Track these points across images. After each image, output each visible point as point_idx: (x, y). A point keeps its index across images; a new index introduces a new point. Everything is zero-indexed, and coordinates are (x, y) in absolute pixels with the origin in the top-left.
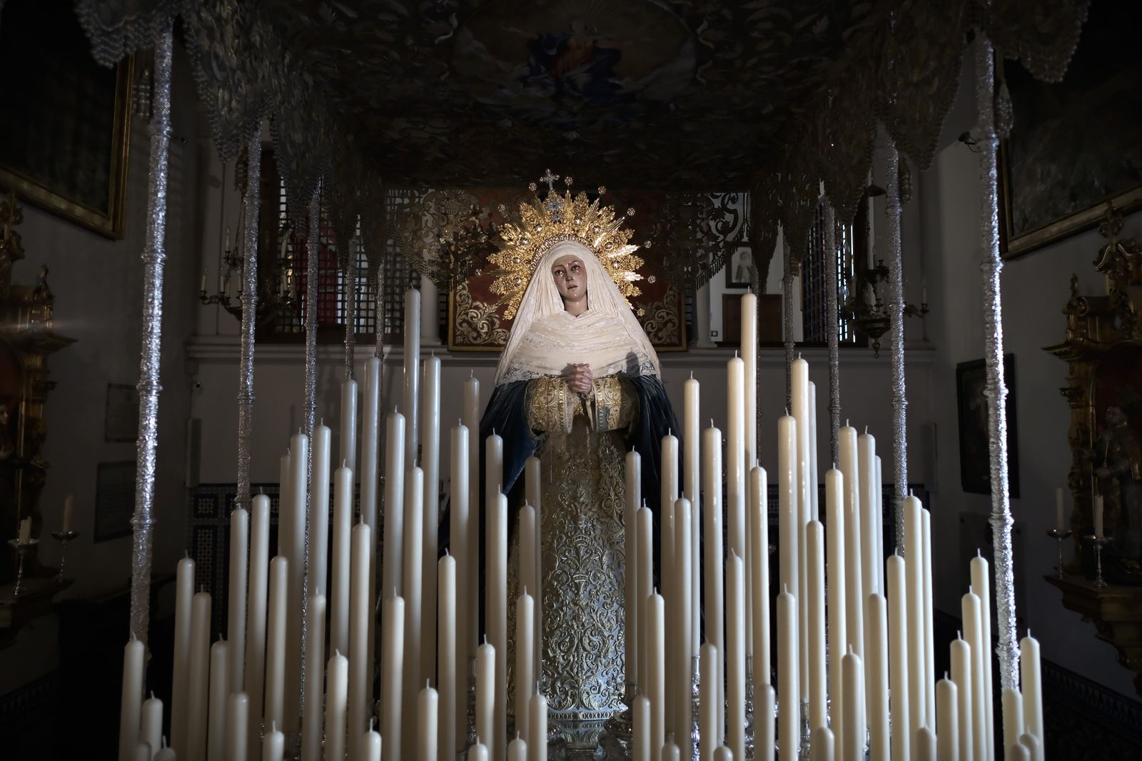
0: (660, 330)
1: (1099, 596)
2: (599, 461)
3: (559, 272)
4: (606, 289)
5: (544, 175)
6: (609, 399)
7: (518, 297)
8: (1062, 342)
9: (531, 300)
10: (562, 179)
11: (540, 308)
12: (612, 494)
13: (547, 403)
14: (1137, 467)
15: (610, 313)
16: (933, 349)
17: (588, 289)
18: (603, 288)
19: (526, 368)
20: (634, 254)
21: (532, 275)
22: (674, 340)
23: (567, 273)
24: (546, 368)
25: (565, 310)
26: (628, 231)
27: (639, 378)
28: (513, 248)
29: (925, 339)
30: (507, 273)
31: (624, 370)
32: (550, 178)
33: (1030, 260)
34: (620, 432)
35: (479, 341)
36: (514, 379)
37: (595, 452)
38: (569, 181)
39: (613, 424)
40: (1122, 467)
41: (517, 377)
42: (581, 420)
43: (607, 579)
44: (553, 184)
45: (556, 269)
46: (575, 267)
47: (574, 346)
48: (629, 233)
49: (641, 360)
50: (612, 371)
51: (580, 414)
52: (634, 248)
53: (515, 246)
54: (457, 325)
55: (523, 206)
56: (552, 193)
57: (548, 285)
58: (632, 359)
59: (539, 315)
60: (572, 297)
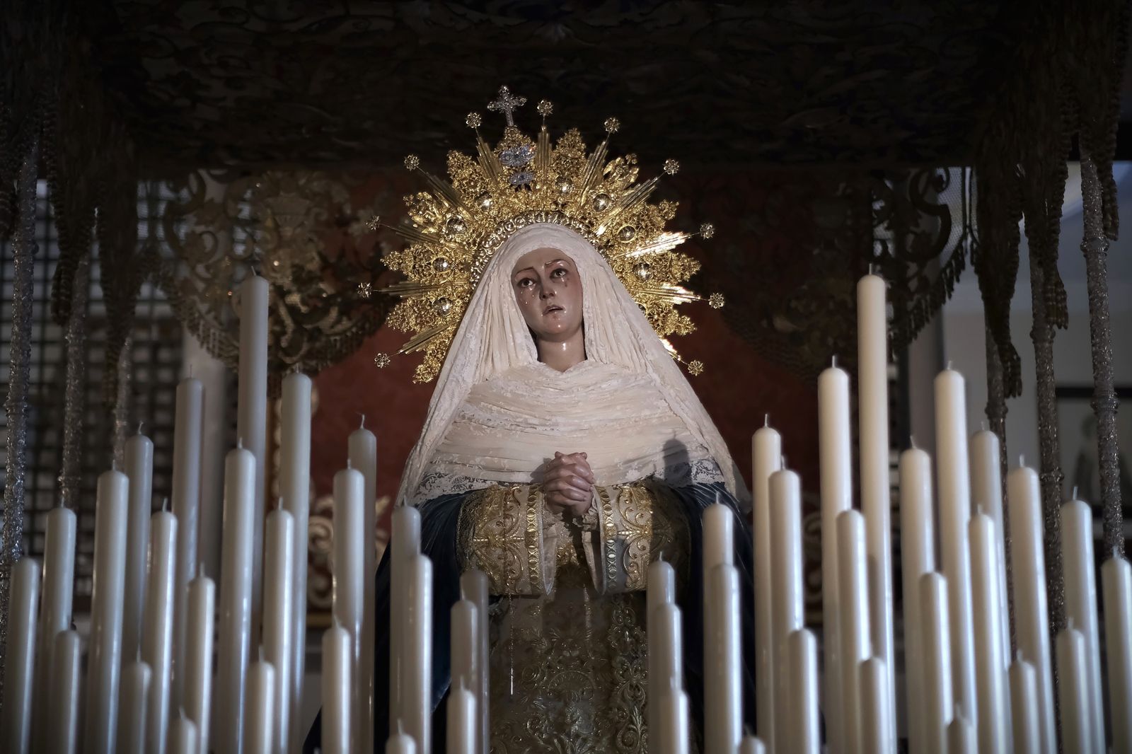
2: (610, 655)
3: (526, 281)
4: (621, 317)
5: (496, 97)
6: (628, 524)
7: (443, 337)
9: (470, 341)
10: (532, 104)
11: (488, 355)
12: (638, 720)
13: (503, 534)
15: (631, 365)
17: (586, 315)
18: (616, 314)
19: (460, 472)
20: (679, 249)
21: (472, 293)
23: (541, 282)
24: (500, 470)
25: (540, 359)
26: (665, 205)
27: (691, 487)
28: (434, 240)
30: (422, 289)
31: (660, 474)
32: (508, 103)
36: (437, 493)
37: (602, 636)
38: (544, 107)
39: (637, 576)
41: (444, 487)
42: (572, 573)
44: (513, 114)
45: (521, 276)
46: (559, 271)
47: (557, 424)
48: (669, 209)
49: (695, 456)
50: (633, 475)
51: (570, 564)
52: (679, 238)
53: (439, 235)
55: (455, 158)
56: (512, 133)
57: (505, 310)
58: (675, 453)
59: (487, 369)
60: (550, 330)
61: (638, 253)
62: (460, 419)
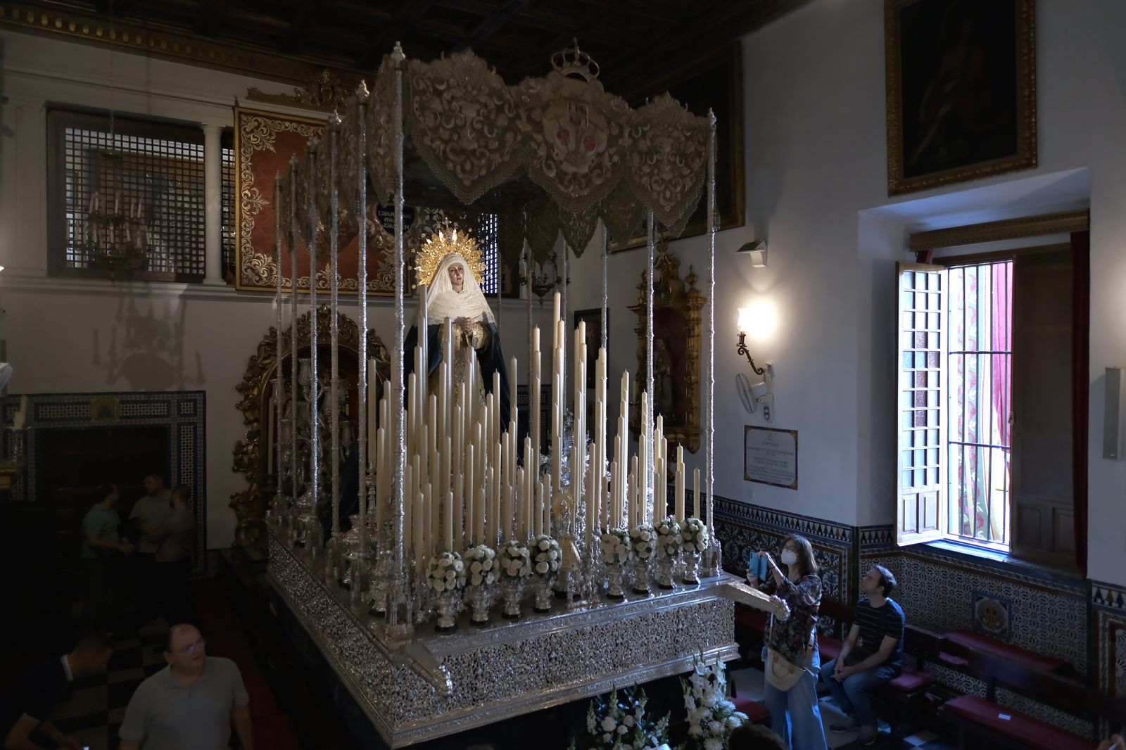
3: (452, 270)
5: (444, 220)
6: (478, 333)
9: (436, 284)
11: (441, 288)
14: (669, 370)
15: (473, 291)
17: (464, 280)
18: (470, 278)
19: (437, 318)
21: (437, 271)
23: (455, 272)
25: (452, 290)
27: (488, 324)
28: (427, 256)
30: (424, 269)
31: (481, 321)
32: (447, 222)
33: (620, 256)
34: (480, 350)
35: (260, 283)
38: (455, 224)
39: (479, 346)
40: (663, 369)
41: (434, 321)
44: (448, 225)
46: (459, 269)
47: (460, 308)
49: (488, 315)
50: (477, 321)
54: (243, 270)
55: (434, 235)
56: (448, 229)
57: (446, 277)
58: (484, 315)
59: (440, 291)
60: (457, 283)
62: (434, 303)
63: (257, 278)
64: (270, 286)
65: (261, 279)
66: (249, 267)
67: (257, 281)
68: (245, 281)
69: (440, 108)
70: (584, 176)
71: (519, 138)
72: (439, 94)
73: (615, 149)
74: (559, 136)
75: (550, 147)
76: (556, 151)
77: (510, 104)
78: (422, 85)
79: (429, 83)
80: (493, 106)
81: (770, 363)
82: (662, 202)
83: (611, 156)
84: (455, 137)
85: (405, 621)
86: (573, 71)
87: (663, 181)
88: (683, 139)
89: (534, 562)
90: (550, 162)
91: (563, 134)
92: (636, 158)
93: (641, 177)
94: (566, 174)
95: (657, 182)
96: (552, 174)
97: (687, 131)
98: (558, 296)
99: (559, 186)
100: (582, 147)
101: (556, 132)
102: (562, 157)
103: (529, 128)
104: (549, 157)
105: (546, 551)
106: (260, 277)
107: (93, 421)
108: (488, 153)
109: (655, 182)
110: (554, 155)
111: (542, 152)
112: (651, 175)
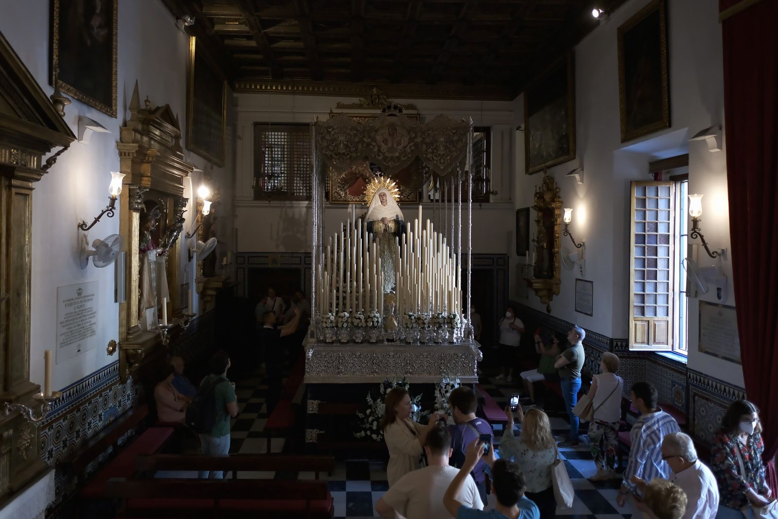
0: (409, 195)
1: (532, 281)
2: (389, 239)
3: (380, 196)
4: (391, 200)
5: (377, 172)
6: (392, 225)
8: (533, 206)
9: (374, 202)
11: (376, 204)
13: (378, 226)
14: (545, 244)
15: (392, 205)
16: (512, 203)
17: (387, 199)
19: (373, 218)
20: (398, 191)
21: (374, 196)
22: (415, 200)
23: (382, 197)
24: (377, 218)
25: (382, 204)
27: (399, 220)
29: (510, 199)
30: (368, 195)
31: (395, 219)
33: (534, 175)
34: (394, 233)
37: (389, 237)
39: (393, 231)
41: (371, 220)
42: (385, 230)
43: (391, 265)
46: (384, 195)
47: (384, 213)
48: (397, 186)
49: (399, 216)
50: (392, 219)
52: (398, 189)
53: (370, 189)
54: (333, 193)
55: (372, 180)
56: (379, 177)
57: (378, 199)
58: (397, 216)
59: (375, 206)
60: (383, 201)
61: (393, 191)
63: (340, 197)
64: (346, 201)
65: (341, 197)
66: (336, 192)
67: (340, 199)
68: (334, 199)
69: (329, 138)
70: (397, 157)
71: (365, 145)
72: (329, 133)
73: (413, 144)
74: (383, 142)
75: (379, 147)
76: (383, 148)
77: (360, 132)
78: (322, 130)
79: (325, 129)
80: (352, 134)
81: (584, 241)
82: (439, 164)
83: (410, 147)
84: (336, 149)
85: (313, 337)
86: (390, 113)
87: (439, 155)
88: (452, 134)
89: (366, 322)
90: (380, 153)
91: (385, 141)
92: (424, 147)
93: (427, 154)
94: (388, 157)
95: (436, 156)
96: (381, 158)
97: (454, 130)
98: (421, 207)
99: (384, 163)
100: (395, 146)
101: (382, 140)
102: (385, 150)
103: (369, 140)
104: (379, 151)
105: (372, 318)
106: (341, 196)
107: (270, 265)
108: (350, 154)
109: (435, 156)
110: (382, 150)
111: (376, 149)
112: (433, 153)
